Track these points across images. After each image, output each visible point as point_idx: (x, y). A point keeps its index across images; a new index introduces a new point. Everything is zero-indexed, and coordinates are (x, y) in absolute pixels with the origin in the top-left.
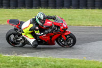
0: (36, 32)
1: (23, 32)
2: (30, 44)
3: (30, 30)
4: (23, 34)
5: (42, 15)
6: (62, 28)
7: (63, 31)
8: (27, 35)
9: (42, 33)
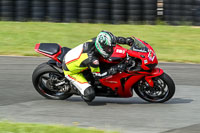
0: (92, 69)
1: (68, 70)
2: (80, 94)
3: (83, 65)
4: (66, 73)
5: (108, 36)
6: (146, 62)
7: (148, 68)
8: (74, 76)
9: (105, 74)
